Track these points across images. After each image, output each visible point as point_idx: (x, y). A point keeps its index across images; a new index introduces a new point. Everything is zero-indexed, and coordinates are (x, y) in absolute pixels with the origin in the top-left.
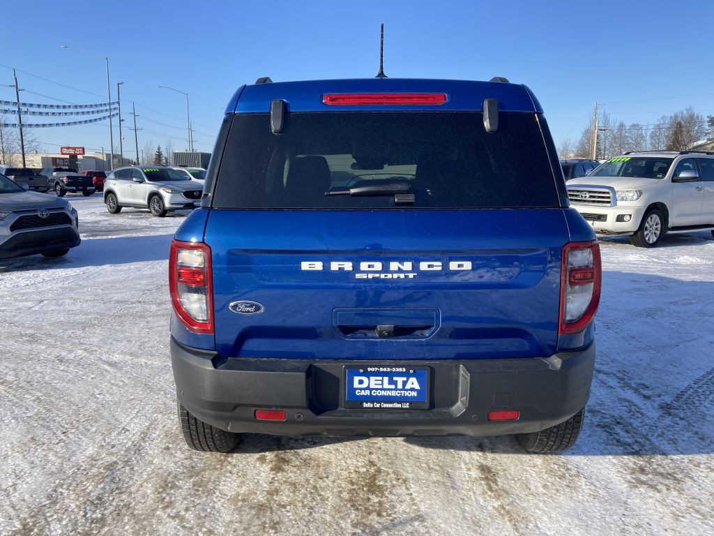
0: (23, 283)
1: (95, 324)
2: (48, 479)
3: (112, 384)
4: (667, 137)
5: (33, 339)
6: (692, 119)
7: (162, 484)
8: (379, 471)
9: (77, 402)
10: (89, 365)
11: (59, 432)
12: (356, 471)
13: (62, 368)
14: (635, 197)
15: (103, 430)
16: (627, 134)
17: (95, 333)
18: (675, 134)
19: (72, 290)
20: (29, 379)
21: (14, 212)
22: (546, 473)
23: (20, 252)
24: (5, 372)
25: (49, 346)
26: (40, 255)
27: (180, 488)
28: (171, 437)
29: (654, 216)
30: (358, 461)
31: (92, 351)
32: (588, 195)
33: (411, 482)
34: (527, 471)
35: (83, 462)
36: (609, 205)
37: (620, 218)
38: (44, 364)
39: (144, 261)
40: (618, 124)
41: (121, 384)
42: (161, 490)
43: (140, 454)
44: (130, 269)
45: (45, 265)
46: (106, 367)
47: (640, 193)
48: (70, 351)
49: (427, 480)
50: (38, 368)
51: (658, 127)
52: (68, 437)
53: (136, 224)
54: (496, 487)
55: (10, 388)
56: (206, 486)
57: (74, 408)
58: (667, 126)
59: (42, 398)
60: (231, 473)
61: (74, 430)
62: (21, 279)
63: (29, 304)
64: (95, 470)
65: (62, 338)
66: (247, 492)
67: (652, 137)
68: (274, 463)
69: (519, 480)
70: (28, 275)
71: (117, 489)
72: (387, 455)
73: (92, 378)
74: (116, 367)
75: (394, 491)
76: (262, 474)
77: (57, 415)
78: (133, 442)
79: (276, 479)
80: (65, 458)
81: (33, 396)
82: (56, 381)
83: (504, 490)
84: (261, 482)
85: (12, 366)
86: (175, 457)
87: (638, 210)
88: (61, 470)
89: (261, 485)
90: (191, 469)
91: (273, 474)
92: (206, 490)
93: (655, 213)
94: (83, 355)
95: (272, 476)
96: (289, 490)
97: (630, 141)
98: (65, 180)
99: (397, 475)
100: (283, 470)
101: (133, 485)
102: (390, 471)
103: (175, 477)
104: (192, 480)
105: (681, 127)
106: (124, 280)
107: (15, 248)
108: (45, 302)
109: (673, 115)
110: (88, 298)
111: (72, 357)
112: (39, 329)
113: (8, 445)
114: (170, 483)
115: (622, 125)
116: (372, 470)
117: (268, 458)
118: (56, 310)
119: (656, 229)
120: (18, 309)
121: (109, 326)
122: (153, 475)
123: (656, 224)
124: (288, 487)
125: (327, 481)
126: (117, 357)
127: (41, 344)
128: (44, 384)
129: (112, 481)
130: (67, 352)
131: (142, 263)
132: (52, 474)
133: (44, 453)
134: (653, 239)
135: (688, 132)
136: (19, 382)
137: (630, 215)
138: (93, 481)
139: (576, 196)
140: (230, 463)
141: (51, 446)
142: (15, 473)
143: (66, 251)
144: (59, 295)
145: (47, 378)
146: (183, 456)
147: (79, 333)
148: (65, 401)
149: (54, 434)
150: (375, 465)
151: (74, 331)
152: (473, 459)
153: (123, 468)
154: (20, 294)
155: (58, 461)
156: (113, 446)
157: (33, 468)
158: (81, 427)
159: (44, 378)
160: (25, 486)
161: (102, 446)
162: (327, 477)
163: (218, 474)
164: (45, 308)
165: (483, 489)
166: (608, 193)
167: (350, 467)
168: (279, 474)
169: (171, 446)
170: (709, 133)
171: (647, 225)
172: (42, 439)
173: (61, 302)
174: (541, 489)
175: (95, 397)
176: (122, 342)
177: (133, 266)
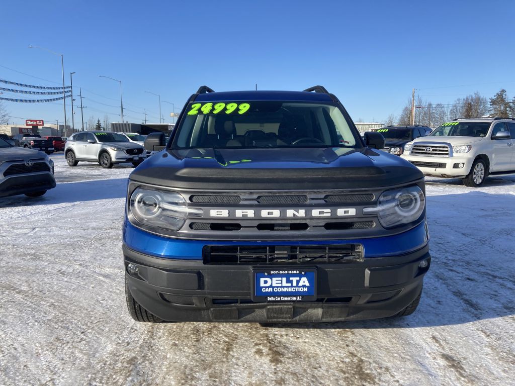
0: (15, 215)
1: (82, 246)
2: (80, 374)
3: (111, 292)
4: (461, 113)
5: (35, 257)
6: (479, 100)
7: (183, 376)
8: (361, 361)
9: (85, 306)
10: (87, 276)
11: (78, 332)
12: (342, 362)
13: (66, 280)
14: (467, 150)
15: (115, 329)
16: (434, 111)
17: (84, 252)
18: (467, 111)
19: (55, 220)
20: (41, 289)
21: (7, 162)
22: (500, 360)
23: (11, 192)
24: (19, 283)
25: (51, 262)
26: (23, 195)
27: (199, 379)
28: (175, 335)
29: (480, 164)
30: (340, 353)
31: (87, 266)
32: (431, 149)
33: (393, 370)
34: (483, 358)
35: (107, 358)
36: (447, 156)
37: (456, 166)
38: (50, 277)
39: (105, 198)
40: (427, 104)
41: (118, 291)
42: (183, 381)
43: (153, 350)
44: (96, 205)
45: (29, 203)
46: (101, 278)
47: (470, 147)
48: (69, 266)
49: (404, 368)
50: (46, 280)
51: (455, 106)
52: (87, 336)
53: (91, 173)
54: (466, 374)
55: (26, 296)
56: (221, 377)
57: (85, 311)
58: (461, 105)
59: (56, 304)
60: (237, 365)
61: (90, 331)
62: (13, 213)
63: (24, 231)
64: (119, 365)
65: (58, 256)
66: (258, 383)
67: (451, 113)
68: (271, 356)
69: (481, 366)
70: (17, 210)
71: (144, 381)
72: (361, 347)
73: (93, 287)
74: (110, 278)
75: (382, 378)
76: (264, 365)
77: (73, 318)
78: (144, 340)
79: (278, 369)
80: (90, 355)
81: (48, 302)
82: (64, 290)
83: (473, 376)
84: (266, 373)
85: (24, 278)
86: (184, 352)
87: (469, 160)
88: (89, 365)
89: (268, 376)
90: (202, 362)
91: (274, 366)
92: (222, 380)
93: (480, 162)
94: (80, 269)
95: (273, 367)
96: (293, 379)
97: (436, 115)
98: (32, 143)
99: (378, 364)
100: (281, 362)
101: (157, 377)
102: (371, 361)
103: (191, 369)
104: (207, 372)
105: (471, 106)
106: (95, 213)
107: (8, 189)
108: (37, 229)
109: (465, 98)
110: (70, 226)
111: (71, 271)
112: (38, 249)
113: (37, 344)
114: (188, 375)
115: (430, 105)
116: (355, 360)
117: (264, 351)
118: (47, 235)
119: (481, 174)
120: (17, 235)
121: (93, 246)
122: (171, 368)
123: (481, 170)
124: (291, 376)
125: (321, 370)
126: (108, 271)
127: (43, 261)
128: (54, 293)
129: (138, 373)
130: (66, 267)
131: (104, 200)
132: (83, 369)
133: (71, 351)
134: (479, 181)
135: (476, 109)
136: (33, 292)
137: (464, 164)
138: (121, 375)
139: (422, 150)
140: (233, 356)
141: (75, 344)
142: (50, 369)
143: (44, 192)
144: (47, 224)
145: (55, 287)
146: (190, 351)
147: (71, 252)
148: (75, 306)
149: (74, 334)
150: (356, 356)
151: (67, 250)
152: (433, 349)
153: (143, 362)
154: (16, 224)
155: (85, 357)
156: (128, 344)
157: (64, 364)
158: (96, 328)
159: (53, 288)
160: (62, 381)
161: (118, 343)
162: (320, 367)
163: (227, 366)
164: (38, 234)
165: (456, 375)
166: (446, 147)
167: (336, 358)
168: (279, 365)
169: (177, 342)
170: (491, 110)
171: (475, 171)
172: (65, 339)
173: (49, 229)
174: (503, 374)
175: (100, 303)
176: (108, 258)
177: (99, 202)
